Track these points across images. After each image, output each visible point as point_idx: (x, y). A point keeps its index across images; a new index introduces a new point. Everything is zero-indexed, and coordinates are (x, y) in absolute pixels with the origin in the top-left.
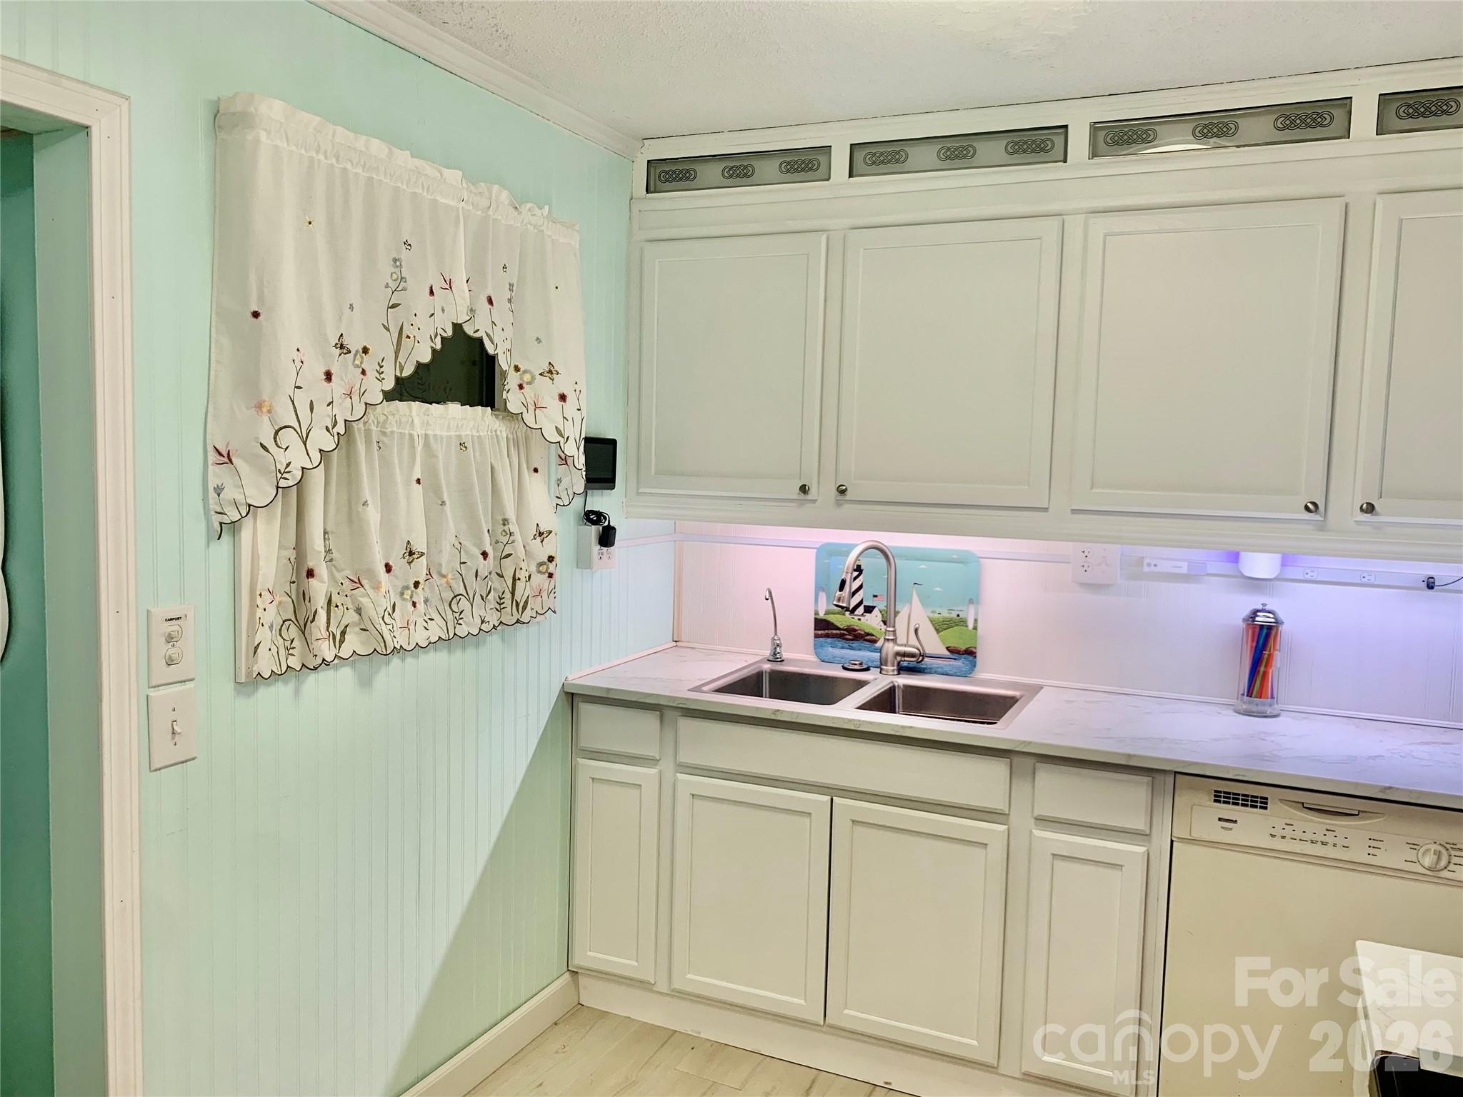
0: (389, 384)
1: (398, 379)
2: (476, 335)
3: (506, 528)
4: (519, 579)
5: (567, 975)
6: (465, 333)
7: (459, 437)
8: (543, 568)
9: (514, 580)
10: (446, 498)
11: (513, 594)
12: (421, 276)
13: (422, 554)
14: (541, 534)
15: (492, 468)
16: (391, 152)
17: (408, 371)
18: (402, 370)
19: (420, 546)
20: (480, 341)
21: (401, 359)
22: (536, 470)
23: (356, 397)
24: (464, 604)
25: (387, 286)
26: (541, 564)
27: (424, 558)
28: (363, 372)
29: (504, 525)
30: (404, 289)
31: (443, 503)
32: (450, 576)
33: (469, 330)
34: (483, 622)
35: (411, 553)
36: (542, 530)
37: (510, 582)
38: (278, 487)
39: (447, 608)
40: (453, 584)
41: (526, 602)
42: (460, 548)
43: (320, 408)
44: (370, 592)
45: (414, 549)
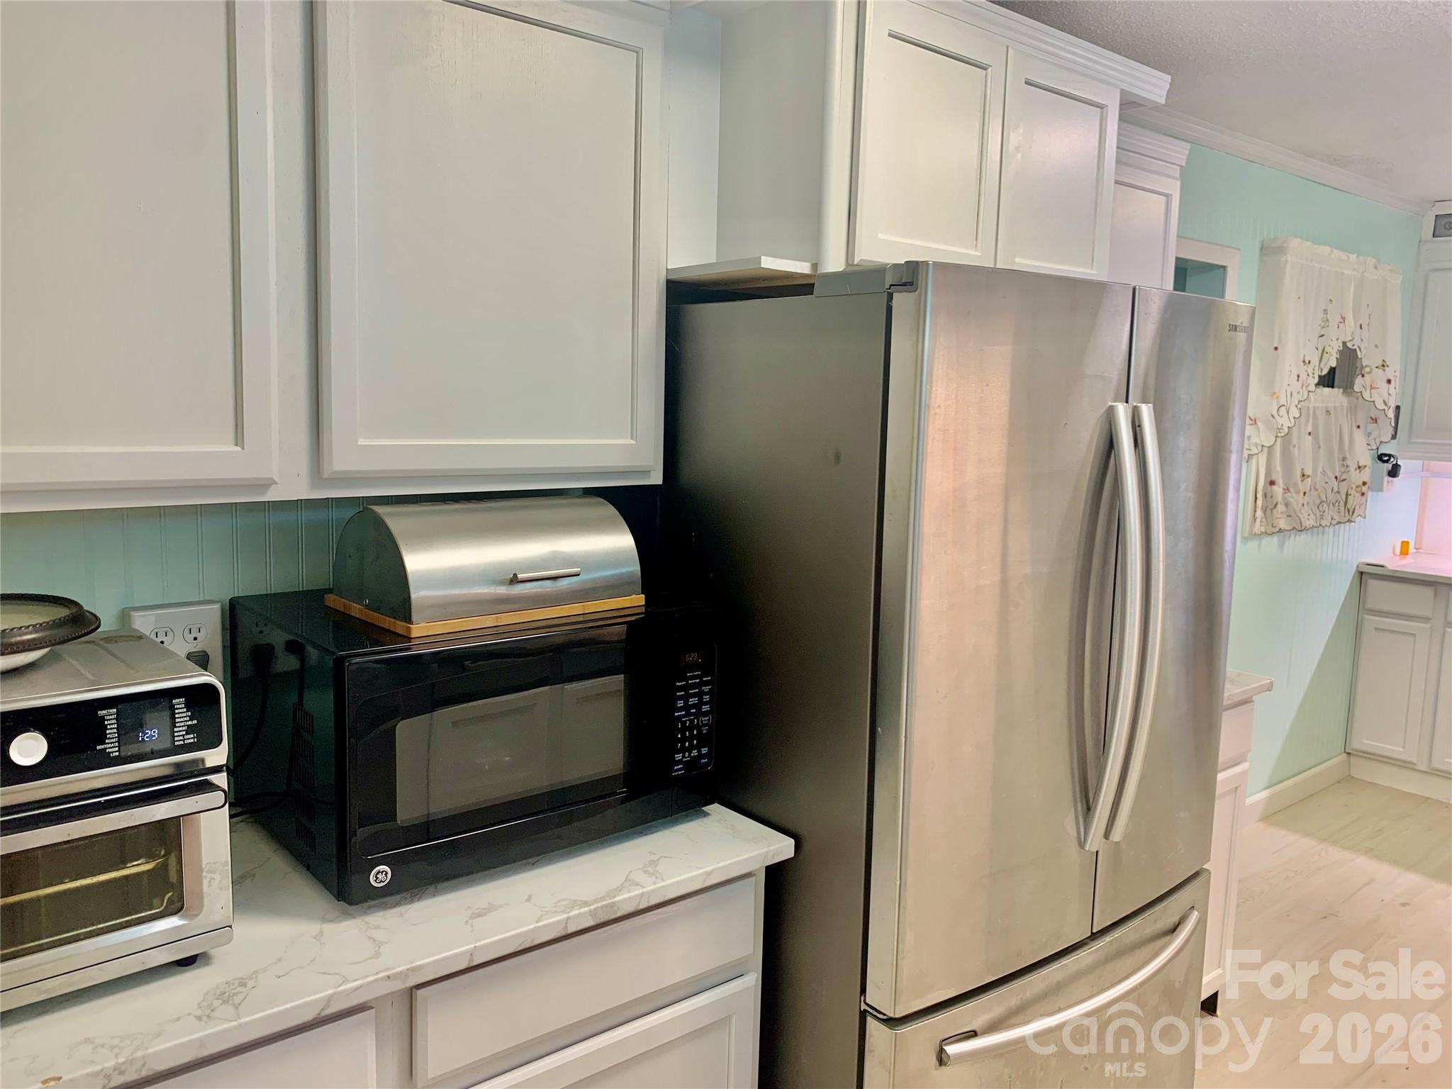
0: (1316, 380)
1: (1320, 377)
2: (1354, 348)
3: (1345, 463)
4: (1350, 495)
5: (1345, 755)
6: (1348, 348)
7: (1326, 407)
8: (1359, 489)
9: (1347, 495)
10: (1321, 444)
11: (1346, 504)
12: (1334, 318)
13: (1309, 476)
14: (1359, 467)
15: (1340, 426)
16: (1332, 251)
17: (1325, 371)
18: (1322, 371)
19: (1308, 472)
20: (1355, 350)
21: (1322, 366)
22: (1359, 427)
23: (1304, 388)
24: (1325, 507)
25: (1320, 325)
26: (1357, 487)
27: (1309, 479)
28: (1308, 375)
29: (1343, 460)
30: (1328, 326)
31: (1319, 447)
32: (1320, 490)
33: (1349, 345)
34: (1332, 519)
35: (1303, 475)
36: (1360, 465)
37: (1344, 497)
38: (1277, 437)
39: (1317, 510)
40: (1321, 494)
41: (1354, 509)
42: (1324, 473)
43: (1295, 394)
44: (1294, 495)
45: (1305, 474)
